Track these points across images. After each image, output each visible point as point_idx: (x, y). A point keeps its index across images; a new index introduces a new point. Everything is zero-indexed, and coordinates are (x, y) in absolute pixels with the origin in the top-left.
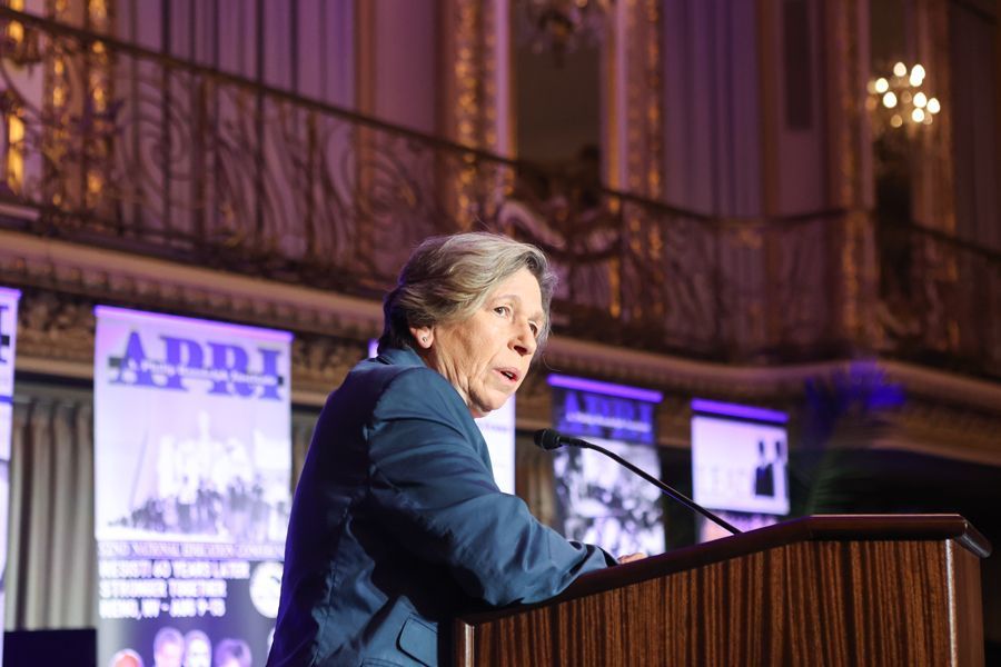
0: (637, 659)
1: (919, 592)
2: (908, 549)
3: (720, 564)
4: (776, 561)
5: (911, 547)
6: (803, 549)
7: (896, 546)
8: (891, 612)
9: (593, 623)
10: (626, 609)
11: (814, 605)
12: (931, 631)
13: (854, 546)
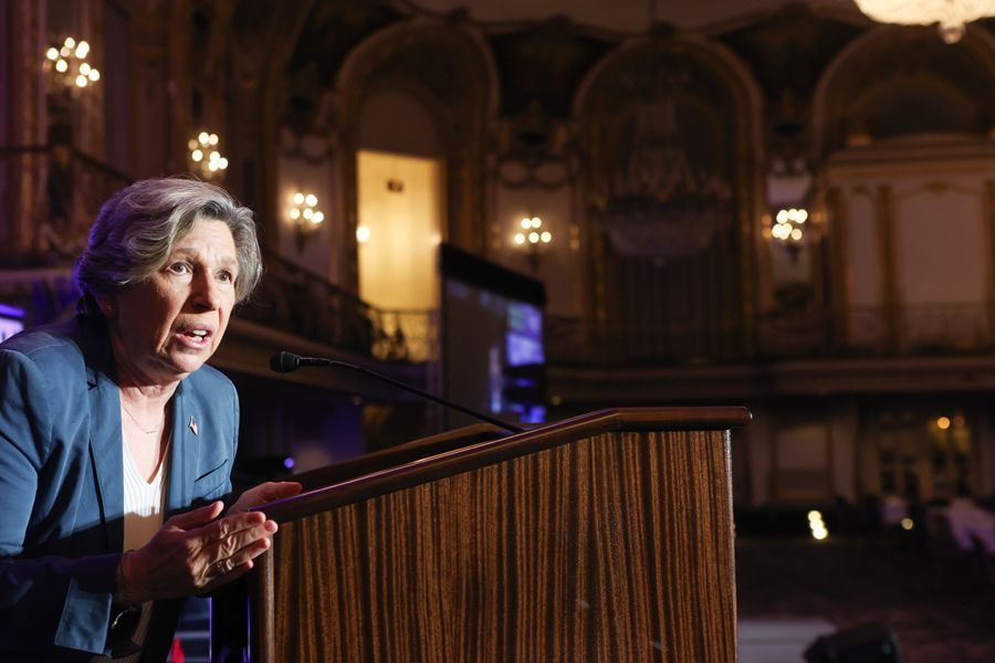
0: (449, 553)
1: (706, 477)
2: (698, 438)
3: (530, 456)
4: (582, 452)
5: (700, 437)
6: (606, 439)
7: (688, 436)
9: (403, 518)
10: (437, 503)
11: (617, 494)
12: (716, 513)
13: (652, 436)
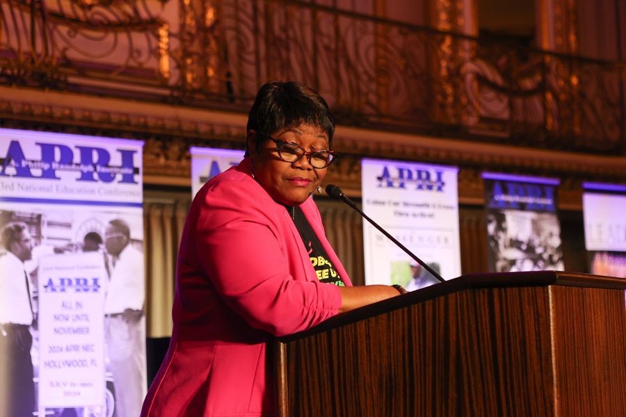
0: (375, 361)
1: (532, 317)
2: (526, 292)
3: (420, 304)
4: (452, 302)
5: (528, 290)
6: (466, 294)
7: (519, 290)
8: (517, 329)
9: (351, 341)
10: (369, 331)
11: (474, 326)
12: (540, 340)
13: (496, 291)
